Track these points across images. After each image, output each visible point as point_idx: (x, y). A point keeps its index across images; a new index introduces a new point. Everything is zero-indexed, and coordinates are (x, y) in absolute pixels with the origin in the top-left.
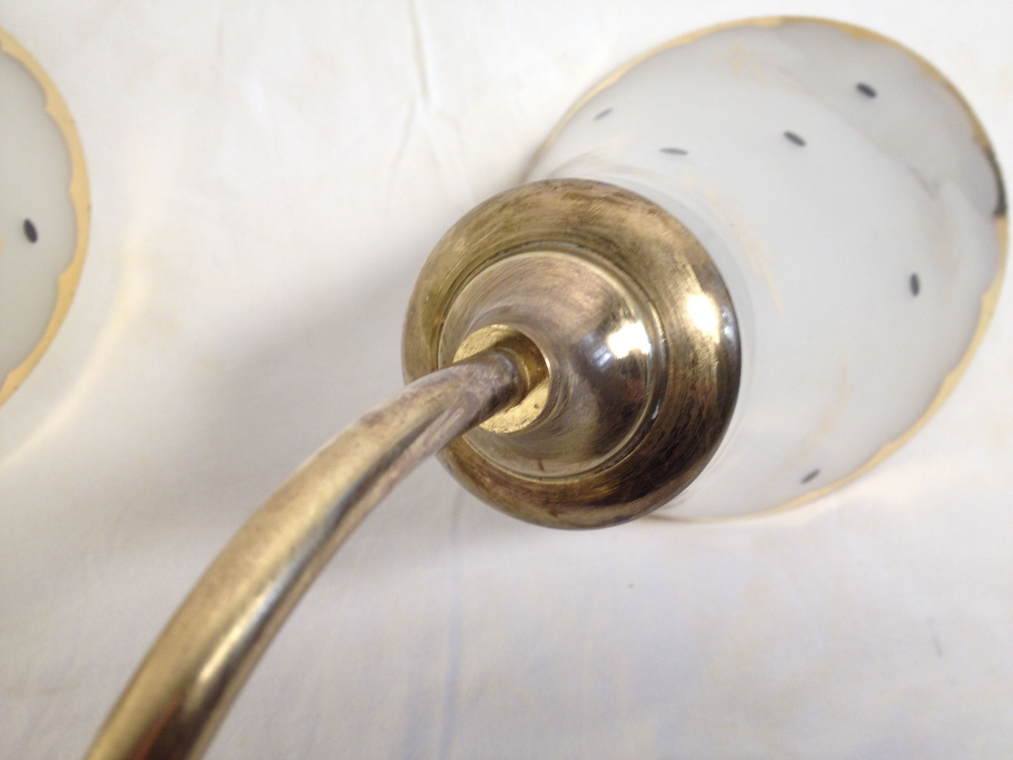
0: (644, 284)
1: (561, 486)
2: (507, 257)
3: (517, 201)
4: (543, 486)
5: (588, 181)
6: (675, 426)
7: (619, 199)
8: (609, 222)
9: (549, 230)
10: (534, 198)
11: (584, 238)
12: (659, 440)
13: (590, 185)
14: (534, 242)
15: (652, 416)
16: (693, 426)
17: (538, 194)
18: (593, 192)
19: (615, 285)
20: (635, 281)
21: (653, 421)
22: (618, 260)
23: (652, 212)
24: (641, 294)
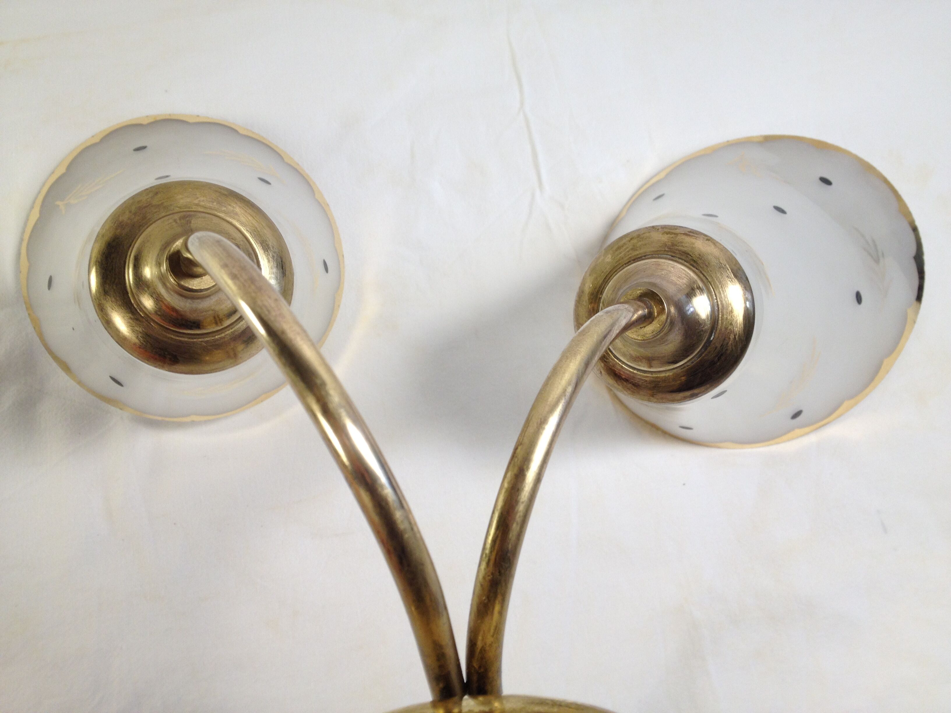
0: (705, 274)
1: (663, 377)
2: (634, 263)
3: (639, 236)
4: (653, 377)
5: (675, 226)
6: (723, 344)
7: (691, 234)
8: (687, 245)
9: (656, 249)
10: (647, 234)
11: (675, 253)
12: (714, 352)
13: (676, 227)
14: (649, 255)
15: (711, 338)
16: (732, 344)
17: (649, 232)
18: (678, 231)
19: (692, 274)
20: (701, 272)
21: (712, 341)
22: (692, 262)
23: (708, 240)
24: (704, 279)
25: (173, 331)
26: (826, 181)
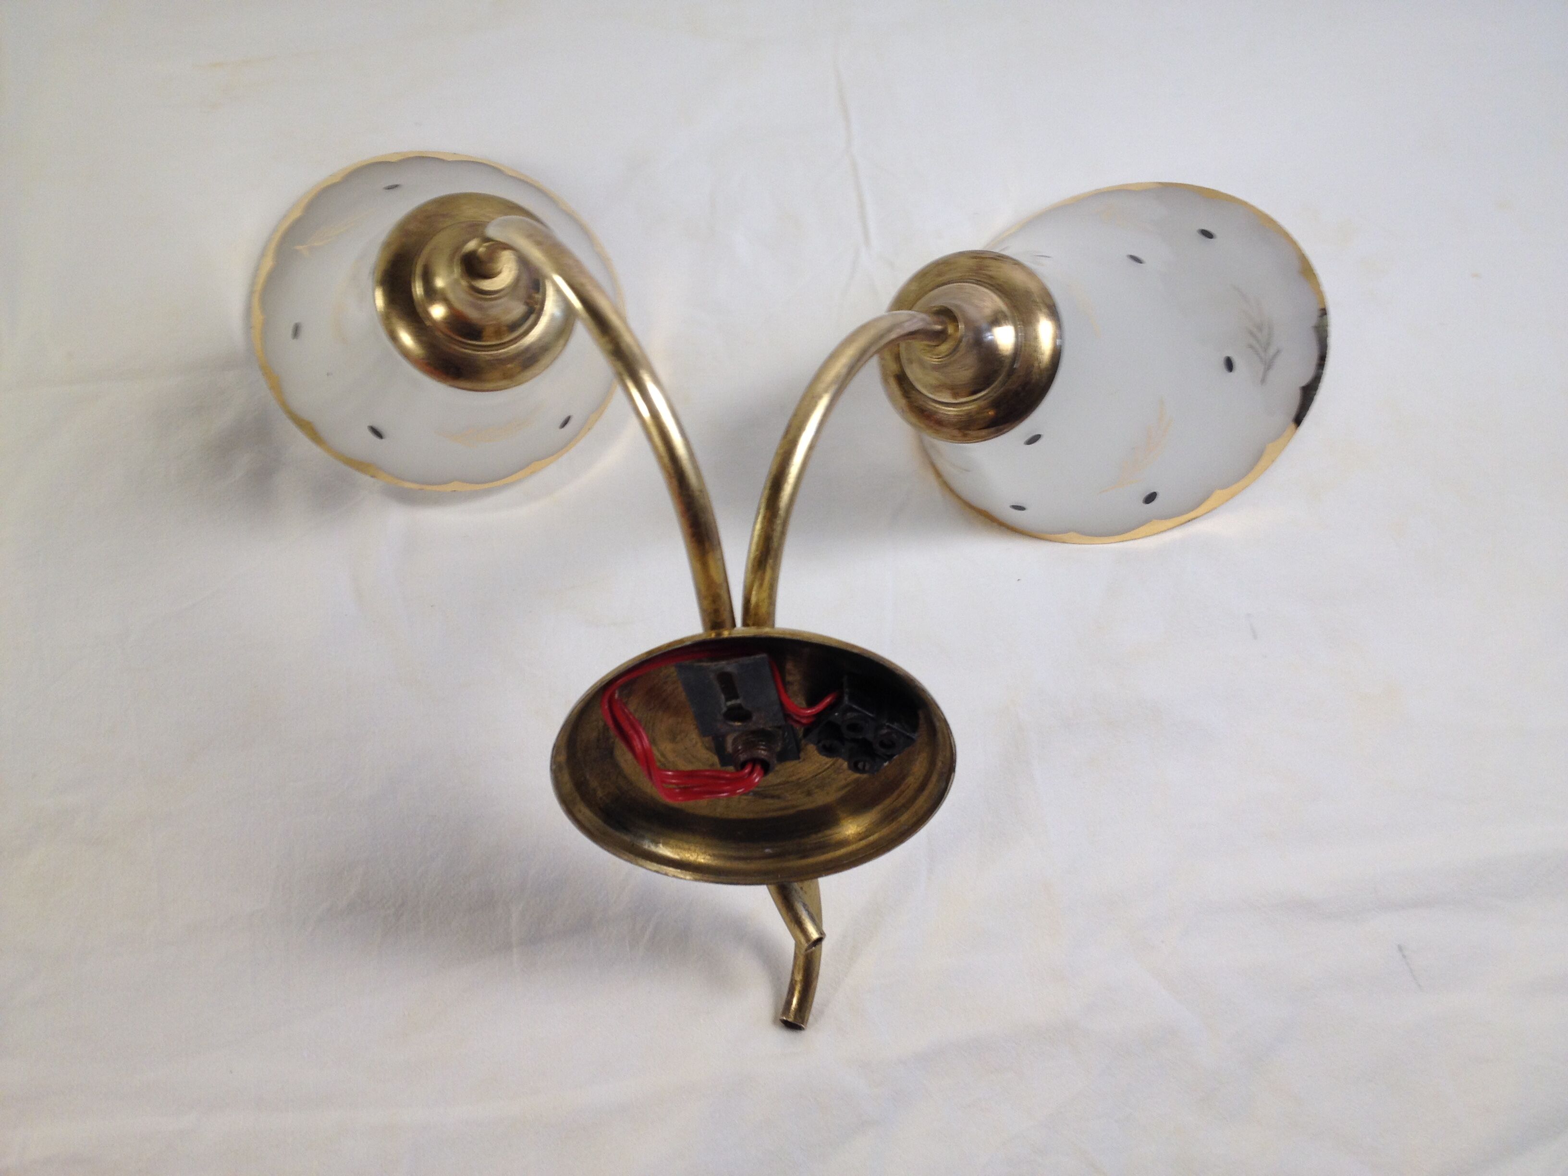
9: (962, 274)
10: (954, 260)
11: (980, 277)
14: (955, 280)
15: (1014, 366)
17: (956, 257)
21: (1015, 369)
25: (461, 342)
26: (1207, 234)
